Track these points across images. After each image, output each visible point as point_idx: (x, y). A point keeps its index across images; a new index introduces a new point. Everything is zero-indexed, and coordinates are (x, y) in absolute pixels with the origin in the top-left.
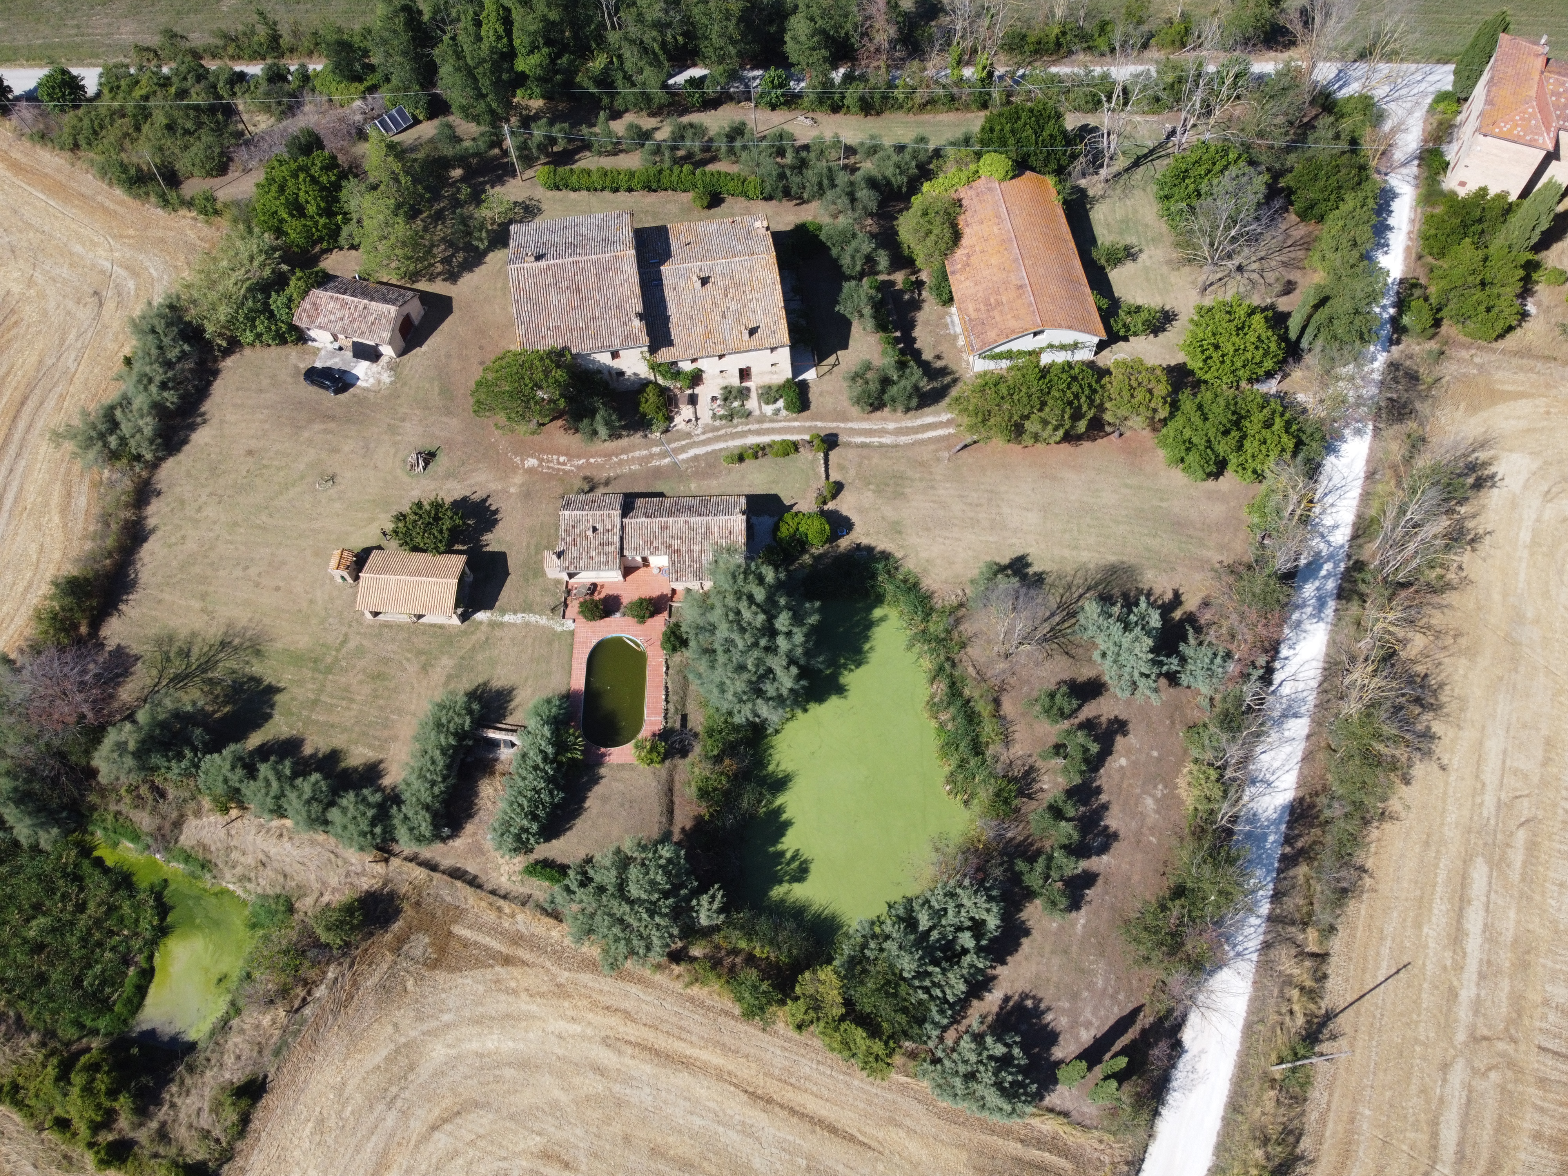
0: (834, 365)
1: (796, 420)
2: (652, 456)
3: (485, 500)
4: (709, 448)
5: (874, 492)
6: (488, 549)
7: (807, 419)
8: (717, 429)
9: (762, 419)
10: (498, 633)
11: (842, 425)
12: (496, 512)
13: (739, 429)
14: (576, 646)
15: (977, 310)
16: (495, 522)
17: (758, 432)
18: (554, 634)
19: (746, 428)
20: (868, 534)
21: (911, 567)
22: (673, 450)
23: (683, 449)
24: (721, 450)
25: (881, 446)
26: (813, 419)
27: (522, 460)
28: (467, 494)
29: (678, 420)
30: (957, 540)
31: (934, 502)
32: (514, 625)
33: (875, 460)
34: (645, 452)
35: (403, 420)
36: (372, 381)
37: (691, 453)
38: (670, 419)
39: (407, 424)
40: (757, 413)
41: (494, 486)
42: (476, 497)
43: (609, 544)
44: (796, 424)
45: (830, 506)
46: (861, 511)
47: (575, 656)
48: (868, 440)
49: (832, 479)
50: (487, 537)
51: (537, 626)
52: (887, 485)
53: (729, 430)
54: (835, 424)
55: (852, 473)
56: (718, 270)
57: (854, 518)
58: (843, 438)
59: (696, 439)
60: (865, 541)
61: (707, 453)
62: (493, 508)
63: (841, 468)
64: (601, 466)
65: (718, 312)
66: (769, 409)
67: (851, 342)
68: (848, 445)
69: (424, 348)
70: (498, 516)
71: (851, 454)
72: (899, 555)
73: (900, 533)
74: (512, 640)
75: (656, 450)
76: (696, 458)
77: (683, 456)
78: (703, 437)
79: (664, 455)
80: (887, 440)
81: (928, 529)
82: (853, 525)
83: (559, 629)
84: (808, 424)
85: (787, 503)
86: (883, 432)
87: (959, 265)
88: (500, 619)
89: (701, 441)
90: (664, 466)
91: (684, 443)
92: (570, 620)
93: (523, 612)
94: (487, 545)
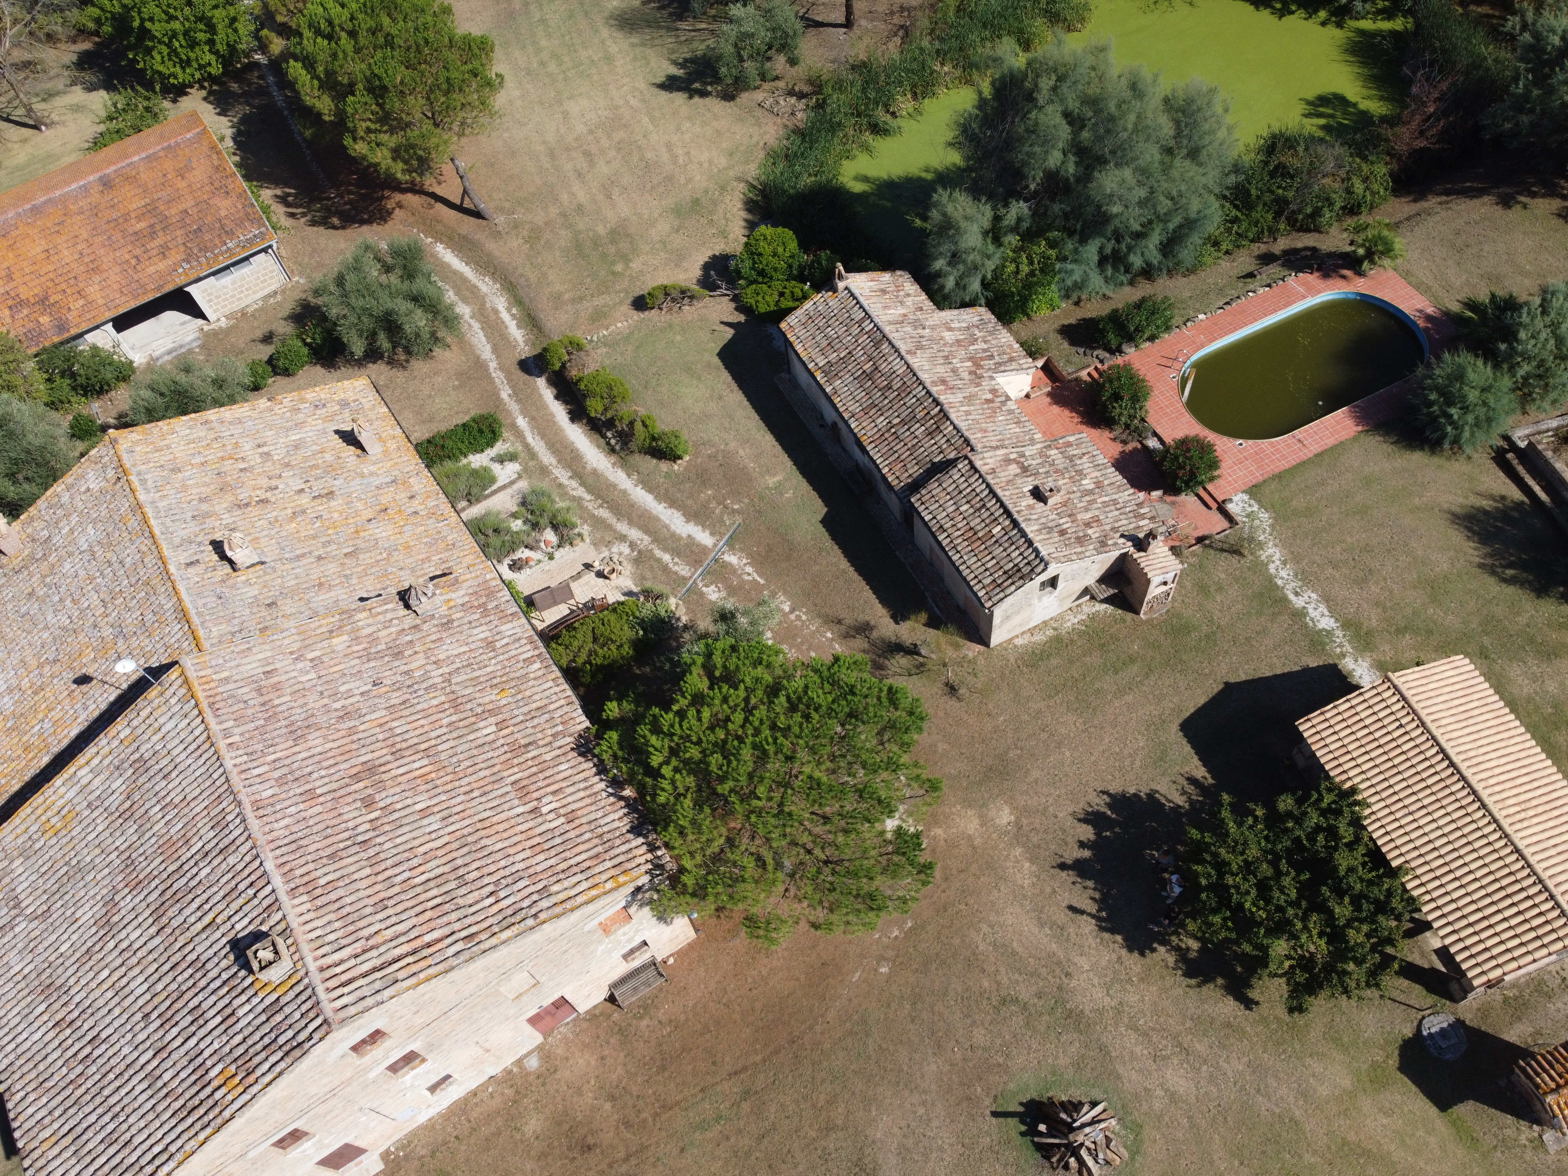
1: (511, 424)
3: (1080, 868)
4: (658, 508)
6: (1200, 772)
7: (503, 410)
8: (598, 524)
9: (534, 471)
10: (1372, 619)
12: (1092, 818)
15: (163, 252)
16: (1119, 801)
17: (573, 460)
18: (1280, 518)
19: (572, 482)
22: (697, 562)
23: (685, 548)
24: (652, 488)
26: (499, 403)
29: (611, 595)
32: (1327, 599)
37: (687, 530)
38: (617, 606)
40: (522, 486)
44: (521, 420)
51: (1293, 558)
53: (591, 504)
54: (498, 376)
58: (525, 351)
59: (645, 541)
62: (1087, 832)
68: (537, 339)
70: (1100, 804)
74: (1361, 582)
75: (713, 594)
76: (697, 517)
77: (704, 538)
78: (634, 534)
79: (719, 572)
87: (45, 320)
88: (1339, 633)
89: (647, 532)
90: (749, 555)
91: (666, 558)
92: (1230, 507)
93: (1285, 599)
94: (1192, 781)
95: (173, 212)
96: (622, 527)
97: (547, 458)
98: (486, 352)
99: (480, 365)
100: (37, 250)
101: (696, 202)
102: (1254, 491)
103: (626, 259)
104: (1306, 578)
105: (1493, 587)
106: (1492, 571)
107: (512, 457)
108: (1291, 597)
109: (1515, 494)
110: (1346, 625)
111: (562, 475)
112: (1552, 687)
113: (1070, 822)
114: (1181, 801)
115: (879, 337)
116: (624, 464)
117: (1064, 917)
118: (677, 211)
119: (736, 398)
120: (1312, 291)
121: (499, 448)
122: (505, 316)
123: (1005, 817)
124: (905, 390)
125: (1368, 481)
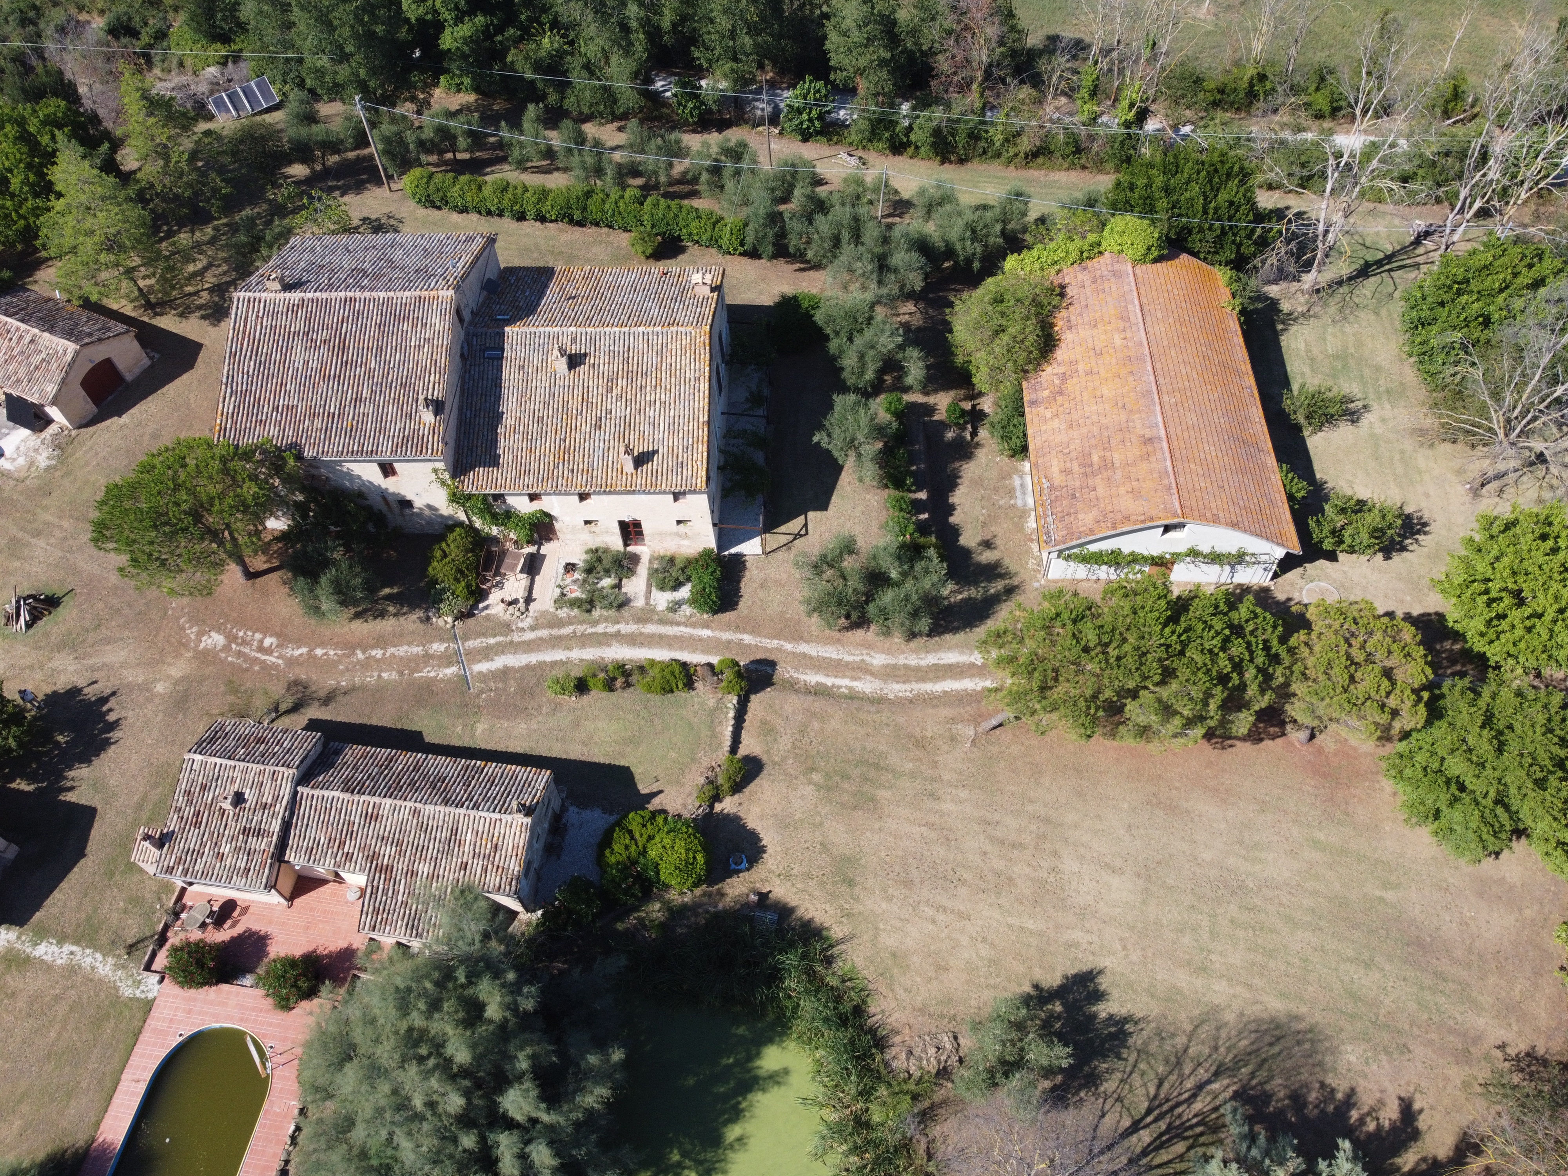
0: (797, 536)
1: (706, 625)
2: (428, 657)
3: (104, 700)
4: (533, 658)
5: (819, 787)
6: (71, 797)
7: (728, 627)
9: (647, 615)
10: (12, 980)
11: (788, 646)
12: (113, 726)
13: (600, 629)
14: (145, 1037)
15: (1066, 472)
16: (104, 745)
17: (632, 640)
18: (116, 1000)
19: (612, 629)
20: (786, 876)
21: (859, 962)
22: (469, 653)
23: (487, 653)
24: (553, 664)
25: (853, 697)
26: (738, 629)
27: (200, 634)
28: (81, 683)
29: (495, 597)
30: (963, 916)
31: (930, 825)
32: (47, 967)
33: (834, 724)
34: (417, 650)
35: (38, 534)
36: (21, 461)
37: (499, 662)
38: (479, 595)
39: (41, 543)
40: (639, 603)
41: (134, 676)
42: (91, 693)
43: (259, 833)
44: (706, 633)
45: (727, 805)
46: (785, 823)
47: (134, 1060)
48: (829, 681)
49: (742, 751)
50: (80, 773)
51: (91, 980)
52: (846, 777)
53: (580, 629)
54: (775, 643)
55: (785, 742)
56: (604, 344)
57: (767, 839)
58: (784, 672)
59: (516, 637)
60: (781, 891)
61: (528, 667)
62: (112, 717)
63: (768, 730)
64: (329, 665)
65: (590, 416)
66: (662, 599)
67: (834, 499)
68: (792, 686)
69: (125, 419)
70: (114, 735)
71: (792, 704)
72: (837, 932)
73: (851, 883)
74: (32, 1001)
75: (438, 647)
76: (505, 673)
77: (482, 667)
78: (530, 636)
79: (447, 659)
80: (866, 686)
81: (908, 884)
82: (762, 850)
83: (127, 992)
84: (726, 636)
85: (644, 788)
86: (862, 669)
87: (1046, 393)
88: (28, 950)
89: (524, 642)
90: (442, 680)
91: (492, 641)
93: (77, 943)
94: (72, 789)
97: (650, 628)
102: (148, 1006)
104: (72, 970)
107: (672, 610)
108: (74, 948)
110: (28, 960)
111: (626, 628)
113: (123, 714)
114: (71, 774)
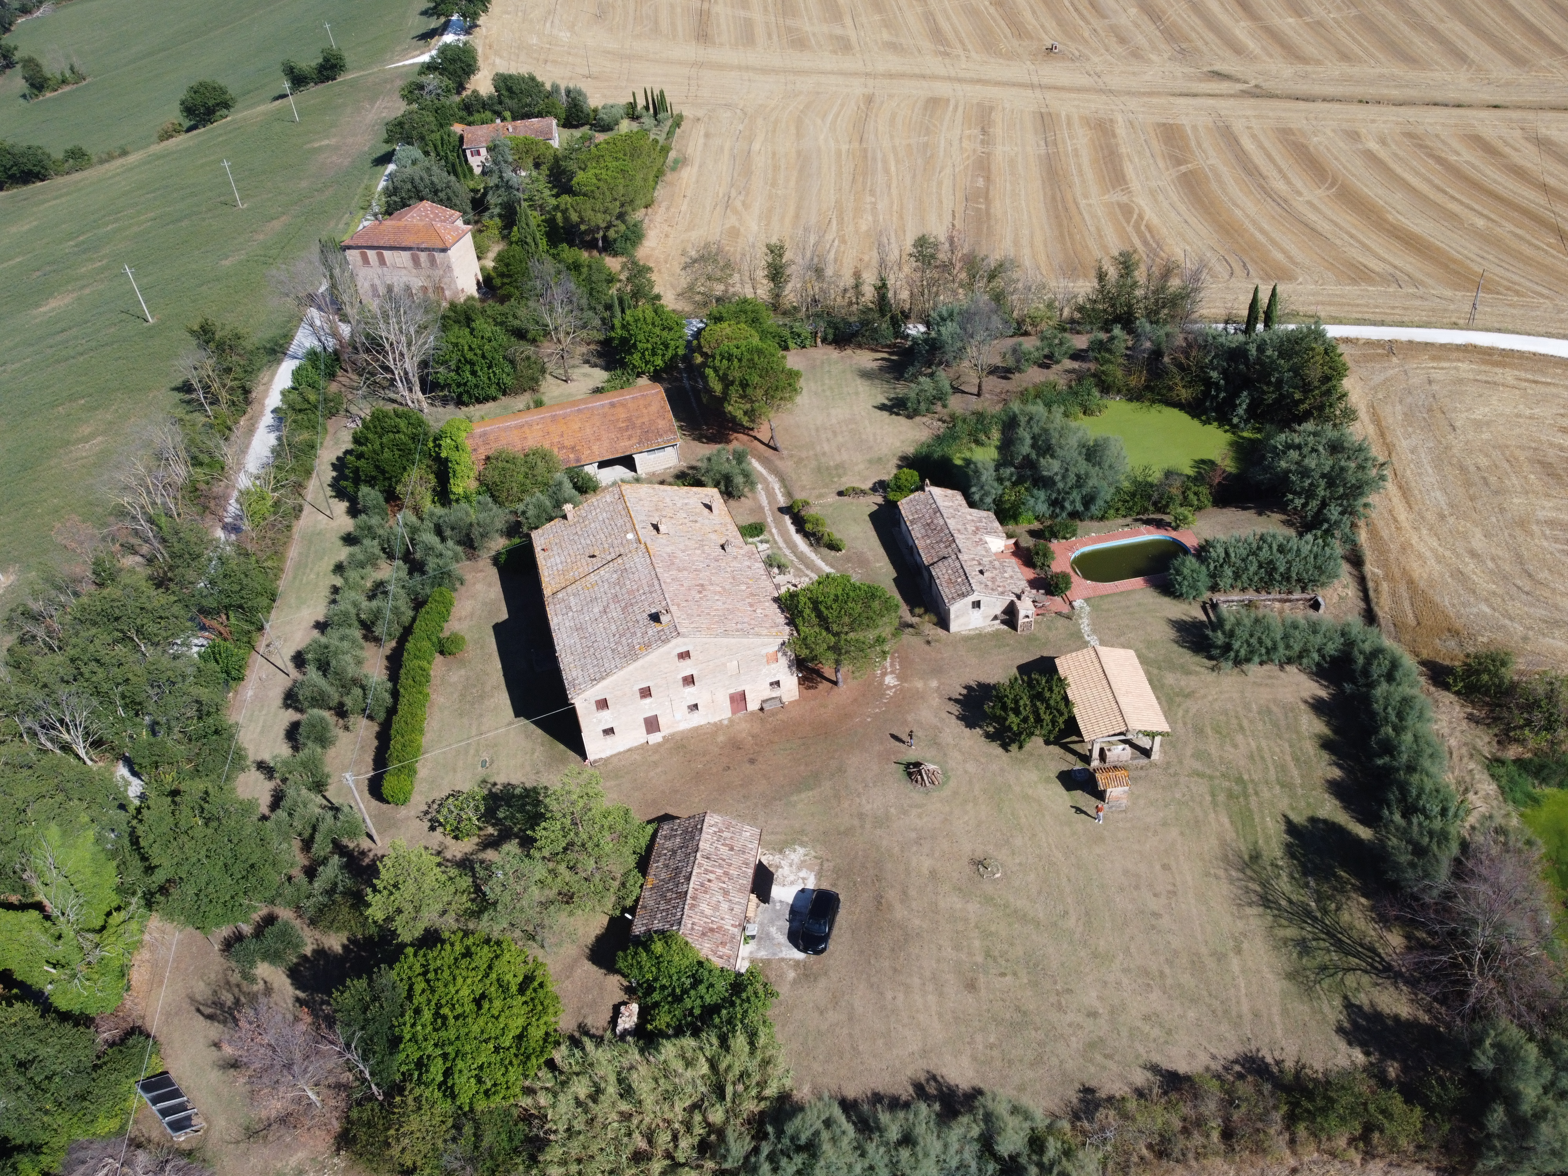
1: (769, 531)
7: (767, 526)
8: (798, 569)
16: (981, 684)
17: (792, 547)
24: (826, 559)
25: (782, 486)
26: (766, 523)
33: (803, 484)
44: (773, 531)
48: (778, 493)
63: (820, 496)
65: (691, 524)
68: (788, 500)
84: (771, 525)
87: (572, 456)
92: (1075, 604)
95: (638, 422)
96: (808, 572)
97: (781, 544)
98: (764, 502)
99: (761, 508)
100: (576, 427)
101: (880, 459)
102: (1087, 600)
103: (840, 477)
104: (1094, 631)
105: (1175, 647)
106: (1177, 642)
107: (767, 542)
108: (1086, 636)
109: (1204, 618)
111: (787, 552)
112: (1183, 683)
113: (958, 687)
115: (937, 510)
116: (816, 551)
117: (945, 715)
118: (870, 461)
119: (873, 534)
120: (1149, 533)
121: (761, 537)
122: (777, 491)
123: (934, 684)
124: (942, 530)
125: (1139, 604)
